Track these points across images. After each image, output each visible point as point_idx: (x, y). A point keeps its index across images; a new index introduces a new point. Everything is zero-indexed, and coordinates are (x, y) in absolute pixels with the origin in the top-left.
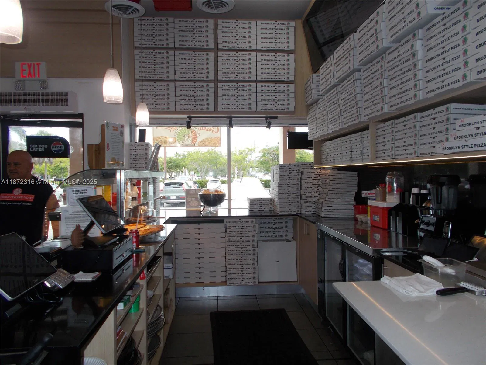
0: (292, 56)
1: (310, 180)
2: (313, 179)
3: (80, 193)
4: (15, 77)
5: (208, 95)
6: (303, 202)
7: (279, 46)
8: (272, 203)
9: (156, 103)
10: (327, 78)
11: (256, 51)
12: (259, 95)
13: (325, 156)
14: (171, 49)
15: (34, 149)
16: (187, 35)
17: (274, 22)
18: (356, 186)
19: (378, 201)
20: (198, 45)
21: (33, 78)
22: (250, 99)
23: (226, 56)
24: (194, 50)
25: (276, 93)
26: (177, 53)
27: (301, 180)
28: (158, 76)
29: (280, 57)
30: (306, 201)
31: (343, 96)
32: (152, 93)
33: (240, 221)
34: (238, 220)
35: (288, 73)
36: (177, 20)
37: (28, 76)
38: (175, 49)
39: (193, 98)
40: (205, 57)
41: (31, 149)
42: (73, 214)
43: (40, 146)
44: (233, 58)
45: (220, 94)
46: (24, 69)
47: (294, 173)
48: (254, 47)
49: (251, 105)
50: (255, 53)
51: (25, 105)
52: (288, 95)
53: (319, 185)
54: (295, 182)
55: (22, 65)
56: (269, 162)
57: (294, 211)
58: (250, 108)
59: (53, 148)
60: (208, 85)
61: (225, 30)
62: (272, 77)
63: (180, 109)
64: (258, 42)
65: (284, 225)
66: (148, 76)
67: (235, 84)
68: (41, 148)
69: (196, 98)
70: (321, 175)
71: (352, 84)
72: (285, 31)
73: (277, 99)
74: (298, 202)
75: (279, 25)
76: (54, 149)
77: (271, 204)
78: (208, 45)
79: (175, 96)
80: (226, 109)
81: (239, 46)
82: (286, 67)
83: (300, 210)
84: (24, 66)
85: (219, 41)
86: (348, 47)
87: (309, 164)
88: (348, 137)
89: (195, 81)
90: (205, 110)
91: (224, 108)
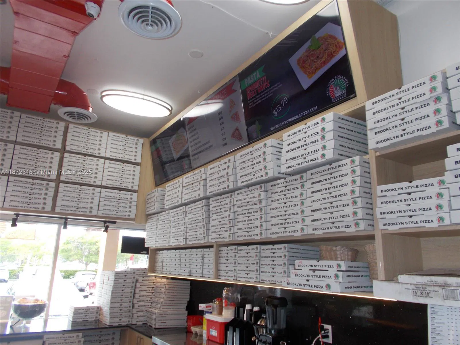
0: (138, 168)
1: (144, 288)
2: (147, 287)
5: (46, 194)
6: (134, 311)
7: (127, 158)
8: (99, 311)
10: (174, 196)
11: (106, 158)
12: (102, 199)
13: (160, 264)
14: (11, 142)
16: (33, 131)
17: (125, 136)
18: (189, 294)
19: (215, 314)
20: (44, 143)
22: (92, 203)
23: (73, 158)
24: (39, 147)
25: (119, 200)
26: (17, 147)
27: (135, 288)
29: (127, 167)
30: (138, 310)
31: (190, 216)
33: (63, 336)
34: (61, 335)
35: (133, 183)
36: (24, 116)
38: (15, 143)
39: (28, 195)
40: (50, 155)
44: (80, 161)
45: (60, 194)
47: (129, 281)
48: (103, 155)
49: (93, 209)
50: (104, 160)
52: (131, 203)
53: (153, 293)
54: (128, 290)
56: (71, 250)
57: (125, 321)
58: (91, 212)
60: (48, 184)
61: (75, 134)
62: (117, 184)
63: (9, 206)
64: (108, 151)
65: (110, 337)
67: (79, 186)
69: (31, 196)
70: (155, 283)
71: (201, 209)
72: (134, 146)
73: (120, 205)
74: (129, 311)
75: (129, 140)
77: (97, 313)
78: (54, 145)
79: (6, 191)
80: (64, 210)
81: (88, 151)
82: (131, 177)
83: (130, 320)
85: (68, 143)
86: (199, 177)
87: (142, 270)
88: (188, 250)
89: (33, 178)
90: (40, 209)
91: (62, 210)
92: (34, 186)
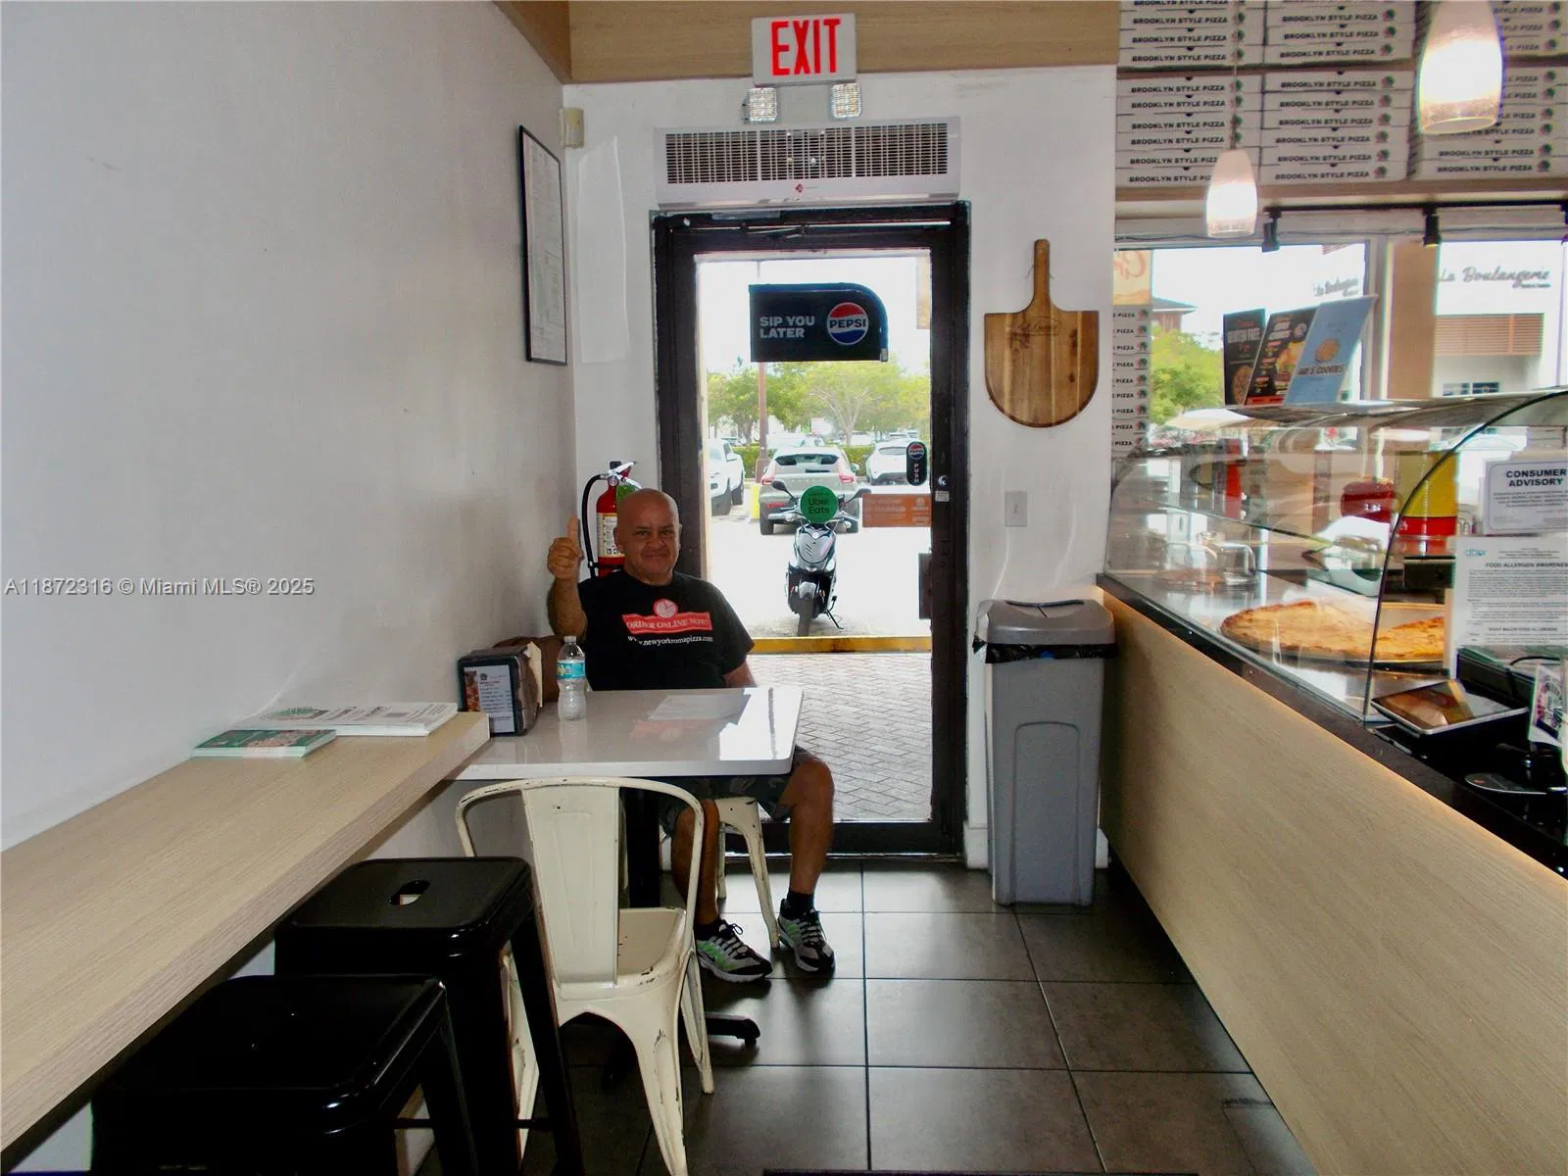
3: (1538, 483)
4: (750, 75)
5: (1385, 119)
9: (1191, 155)
15: (773, 330)
21: (812, 77)
22: (1547, 129)
28: (1202, 52)
32: (1175, 120)
37: (797, 72)
41: (762, 331)
42: (1503, 562)
43: (791, 321)
46: (781, 42)
51: (798, 176)
55: (776, 26)
58: (1545, 165)
59: (831, 326)
60: (1389, 81)
63: (1277, 177)
66: (1163, 53)
68: (795, 326)
69: (1339, 134)
76: (836, 330)
80: (1451, 170)
84: (781, 31)
89: (1340, 67)
90: (1371, 179)
91: (1445, 169)
92: (1342, 98)
